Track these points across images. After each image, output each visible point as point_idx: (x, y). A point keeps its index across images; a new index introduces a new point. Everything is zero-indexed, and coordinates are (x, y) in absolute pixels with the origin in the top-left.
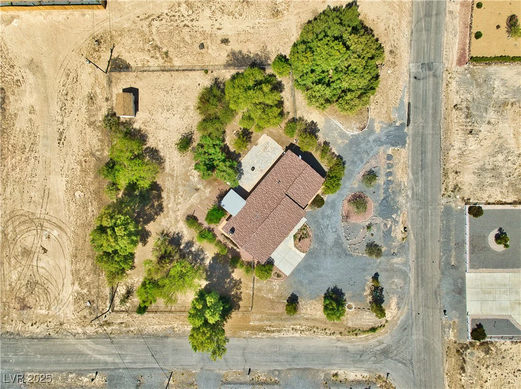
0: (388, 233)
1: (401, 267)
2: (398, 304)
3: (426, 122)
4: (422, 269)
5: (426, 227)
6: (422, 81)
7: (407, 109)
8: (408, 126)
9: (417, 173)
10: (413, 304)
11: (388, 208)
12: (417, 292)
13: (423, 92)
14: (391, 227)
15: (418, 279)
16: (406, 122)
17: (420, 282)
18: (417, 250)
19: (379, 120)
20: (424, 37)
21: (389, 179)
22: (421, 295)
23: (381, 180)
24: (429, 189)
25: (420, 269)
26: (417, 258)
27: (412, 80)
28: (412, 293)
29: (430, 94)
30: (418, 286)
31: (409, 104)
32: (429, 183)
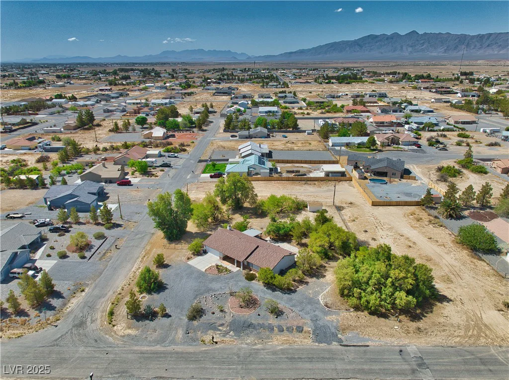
0: (213, 327)
1: (171, 338)
2: (129, 335)
3: (350, 363)
4: (161, 357)
5: (214, 363)
6: (400, 357)
7: (360, 344)
8: (340, 345)
9: (283, 354)
10: (122, 349)
11: (241, 328)
12: (134, 352)
13: (386, 359)
14: (220, 330)
15: (151, 353)
16: (345, 343)
17: (146, 355)
18: (187, 353)
19: (340, 319)
20: (454, 359)
21: (275, 328)
22: (130, 356)
23: (272, 320)
24: (263, 366)
25: (162, 355)
26: (177, 353)
27: (398, 349)
28: (136, 348)
29: (386, 366)
30: (141, 353)
31: (368, 346)
32: (272, 366)
